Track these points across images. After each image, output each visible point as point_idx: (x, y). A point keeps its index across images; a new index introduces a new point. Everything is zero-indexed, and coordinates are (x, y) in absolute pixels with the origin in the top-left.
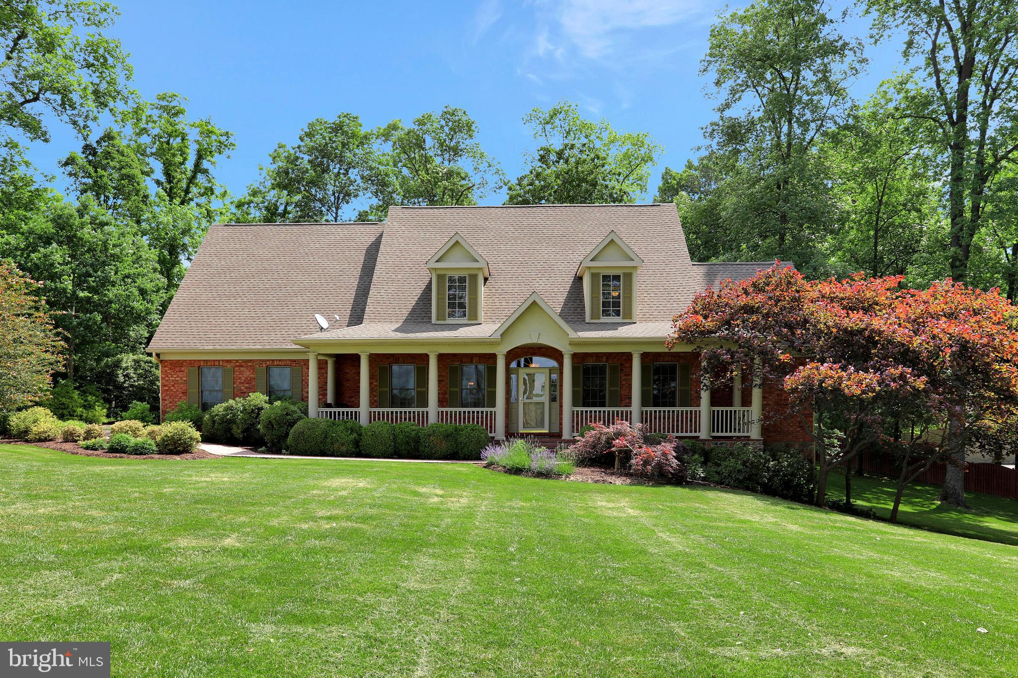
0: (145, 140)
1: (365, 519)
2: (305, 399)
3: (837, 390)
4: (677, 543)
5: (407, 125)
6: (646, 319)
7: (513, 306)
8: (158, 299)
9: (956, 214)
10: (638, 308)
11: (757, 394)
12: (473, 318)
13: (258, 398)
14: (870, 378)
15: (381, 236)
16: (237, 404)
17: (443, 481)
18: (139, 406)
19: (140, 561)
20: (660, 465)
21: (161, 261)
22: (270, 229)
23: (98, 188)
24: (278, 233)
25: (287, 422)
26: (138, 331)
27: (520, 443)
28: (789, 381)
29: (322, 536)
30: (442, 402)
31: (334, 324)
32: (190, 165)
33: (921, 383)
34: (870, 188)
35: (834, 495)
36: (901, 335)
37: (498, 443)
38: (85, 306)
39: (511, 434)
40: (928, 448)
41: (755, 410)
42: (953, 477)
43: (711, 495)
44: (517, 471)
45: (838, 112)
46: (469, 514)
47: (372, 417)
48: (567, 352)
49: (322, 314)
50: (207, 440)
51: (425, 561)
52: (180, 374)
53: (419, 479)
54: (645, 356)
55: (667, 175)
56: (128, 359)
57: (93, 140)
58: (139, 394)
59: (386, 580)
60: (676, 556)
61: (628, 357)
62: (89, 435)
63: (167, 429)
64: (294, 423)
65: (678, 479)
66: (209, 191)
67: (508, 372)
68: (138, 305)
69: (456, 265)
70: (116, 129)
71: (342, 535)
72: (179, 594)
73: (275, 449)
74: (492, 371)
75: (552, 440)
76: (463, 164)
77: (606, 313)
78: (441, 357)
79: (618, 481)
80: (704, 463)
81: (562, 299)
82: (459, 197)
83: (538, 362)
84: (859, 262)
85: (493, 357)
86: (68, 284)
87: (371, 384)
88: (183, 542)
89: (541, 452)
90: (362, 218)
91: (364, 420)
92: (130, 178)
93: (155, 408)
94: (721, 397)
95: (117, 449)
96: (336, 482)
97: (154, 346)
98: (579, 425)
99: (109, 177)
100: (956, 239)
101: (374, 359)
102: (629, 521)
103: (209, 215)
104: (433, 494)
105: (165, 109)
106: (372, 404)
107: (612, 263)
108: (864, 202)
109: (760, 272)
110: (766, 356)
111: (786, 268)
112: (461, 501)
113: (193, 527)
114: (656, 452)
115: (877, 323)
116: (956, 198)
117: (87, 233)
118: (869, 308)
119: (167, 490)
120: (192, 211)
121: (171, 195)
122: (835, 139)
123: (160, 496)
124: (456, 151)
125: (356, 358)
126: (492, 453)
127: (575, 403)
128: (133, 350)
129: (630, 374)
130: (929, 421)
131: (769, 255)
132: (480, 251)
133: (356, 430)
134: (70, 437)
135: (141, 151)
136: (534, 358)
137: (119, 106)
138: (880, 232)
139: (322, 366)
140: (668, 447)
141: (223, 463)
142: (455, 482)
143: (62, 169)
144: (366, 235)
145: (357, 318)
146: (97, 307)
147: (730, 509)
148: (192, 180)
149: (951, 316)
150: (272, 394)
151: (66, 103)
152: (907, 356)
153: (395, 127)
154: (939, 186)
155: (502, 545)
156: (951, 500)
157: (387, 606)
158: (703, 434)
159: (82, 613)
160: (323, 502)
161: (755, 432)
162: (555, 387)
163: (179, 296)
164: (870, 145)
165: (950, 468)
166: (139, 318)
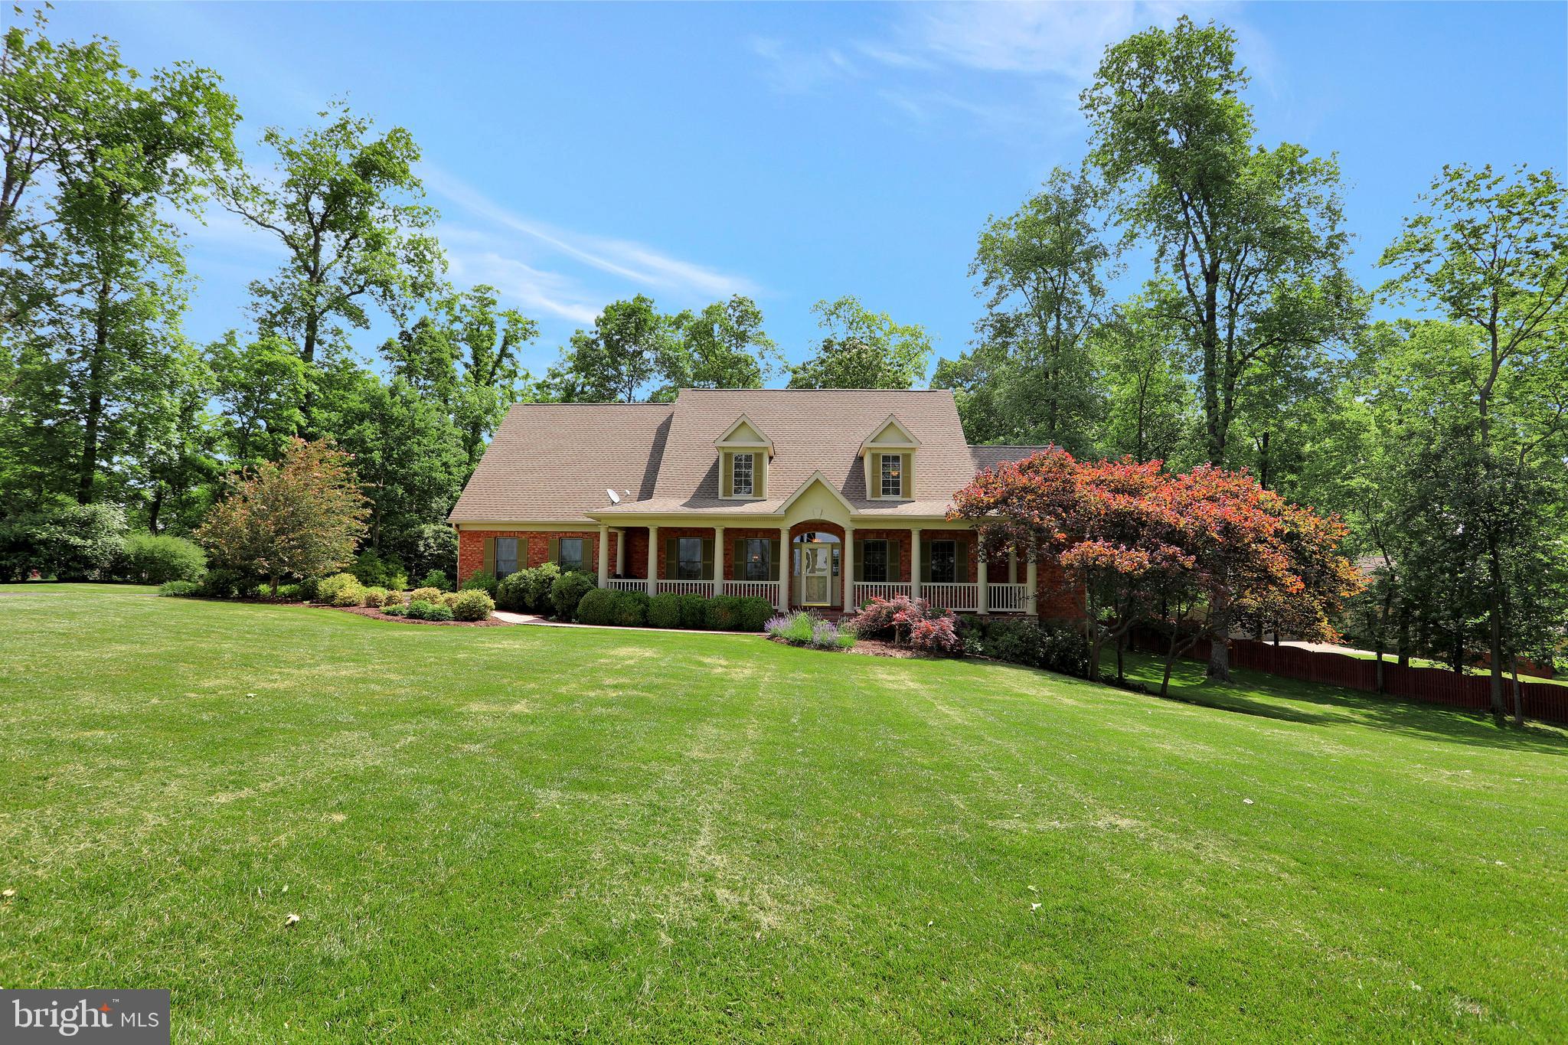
0: (458, 326)
1: (650, 688)
2: (595, 570)
3: (1111, 569)
4: (956, 715)
5: (698, 315)
6: (924, 498)
7: (797, 483)
8: (458, 473)
9: (1211, 406)
10: (916, 488)
11: (1031, 570)
12: (758, 494)
13: (550, 568)
14: (1142, 556)
15: (672, 416)
16: (530, 573)
17: (728, 652)
18: (435, 574)
19: (433, 724)
20: (937, 638)
21: (465, 439)
22: (568, 409)
23: (410, 371)
24: (576, 412)
25: (576, 592)
26: (439, 503)
27: (802, 616)
28: (1066, 558)
29: (609, 704)
30: (728, 574)
31: (625, 499)
32: (496, 350)
33: (1189, 562)
34: (1134, 379)
35: (1109, 670)
36: (1169, 517)
37: (782, 615)
38: (391, 478)
39: (793, 607)
40: (1194, 625)
41: (1030, 586)
42: (1218, 653)
43: (989, 668)
44: (800, 643)
45: (1103, 310)
46: (753, 684)
47: (659, 588)
48: (849, 527)
49: (613, 489)
50: (502, 607)
51: (709, 730)
52: (478, 544)
53: (704, 650)
54: (924, 533)
55: (942, 362)
56: (428, 530)
57: (409, 327)
58: (437, 562)
59: (671, 749)
60: (955, 729)
61: (908, 534)
62: (390, 601)
63: (463, 597)
64: (585, 592)
65: (957, 654)
66: (513, 374)
67: (792, 546)
68: (440, 476)
69: (743, 444)
70: (430, 316)
71: (628, 703)
72: (469, 758)
73: (566, 617)
74: (776, 546)
75: (834, 613)
76: (750, 350)
77: (886, 492)
78: (727, 532)
79: (898, 655)
80: (982, 638)
81: (844, 477)
82: (746, 381)
83: (820, 537)
84: (1126, 448)
85: (777, 532)
86: (377, 456)
87: (659, 556)
88: (475, 707)
89: (825, 624)
90: (654, 400)
91: (651, 591)
92: (440, 362)
93: (451, 576)
94: (998, 572)
95: (415, 616)
96: (623, 651)
97: (454, 517)
98: (860, 598)
99: (421, 359)
100: (1213, 428)
101: (663, 532)
102: (908, 694)
103: (512, 397)
104: (717, 664)
105: (480, 299)
106: (660, 576)
107: (891, 445)
108: (1129, 391)
109: (1034, 454)
110: (1042, 534)
111: (1059, 452)
112: (744, 671)
113: (483, 692)
114: (934, 627)
115: (1143, 506)
116: (1211, 391)
117: (398, 411)
118: (1134, 492)
119: (461, 656)
120: (496, 391)
121: (477, 376)
122: (1100, 335)
123: (454, 662)
124: (742, 337)
125: (644, 532)
126: (774, 625)
127: (856, 578)
128: (435, 521)
129: (909, 550)
130: (1194, 598)
131: (1039, 439)
132: (765, 431)
133: (644, 601)
134: (372, 603)
135: (452, 336)
136: (817, 534)
137: (435, 296)
138: (1144, 422)
139: (612, 538)
140: (948, 623)
141: (515, 631)
142: (740, 653)
143: (380, 354)
144: (658, 414)
145: (646, 493)
146: (403, 479)
147: (1007, 683)
148: (498, 363)
149: (1212, 499)
150: (564, 565)
151: (387, 293)
152: (1174, 536)
153: (684, 316)
154: (1193, 380)
155: (785, 716)
156: (1216, 676)
157: (671, 775)
158: (981, 609)
159: (377, 774)
160: (610, 671)
161: (1030, 608)
162: (837, 562)
163: (479, 469)
164: (1131, 339)
165: (1214, 644)
166: (441, 489)
